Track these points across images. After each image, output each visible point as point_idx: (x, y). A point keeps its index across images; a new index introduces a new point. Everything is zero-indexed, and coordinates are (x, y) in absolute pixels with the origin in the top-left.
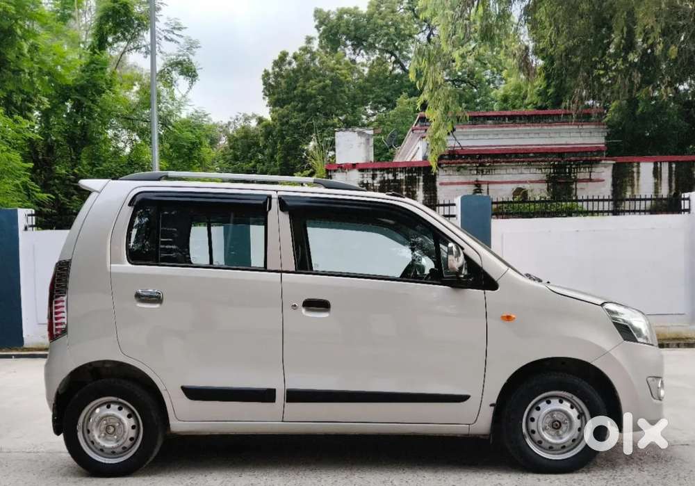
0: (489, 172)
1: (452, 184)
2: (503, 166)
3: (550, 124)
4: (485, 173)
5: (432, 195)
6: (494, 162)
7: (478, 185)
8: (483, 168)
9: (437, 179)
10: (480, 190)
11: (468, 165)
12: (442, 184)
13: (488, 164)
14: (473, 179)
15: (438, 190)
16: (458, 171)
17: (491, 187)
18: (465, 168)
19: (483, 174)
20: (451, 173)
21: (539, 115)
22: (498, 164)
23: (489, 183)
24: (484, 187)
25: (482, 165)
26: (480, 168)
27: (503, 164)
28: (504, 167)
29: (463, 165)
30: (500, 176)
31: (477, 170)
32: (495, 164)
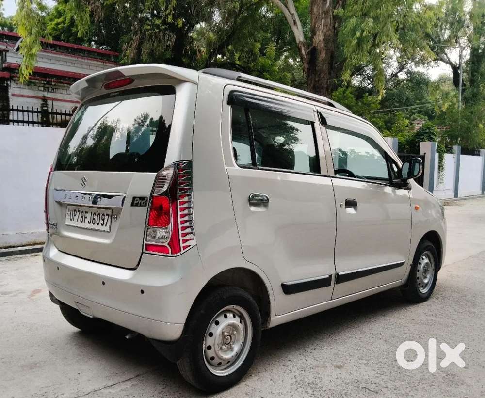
0: (53, 90)
1: (23, 96)
2: (64, 86)
3: (83, 57)
4: (50, 90)
5: (5, 104)
6: (58, 82)
7: (44, 99)
8: (49, 86)
9: (9, 90)
10: (47, 105)
11: (37, 81)
12: (13, 95)
13: (53, 84)
14: (41, 94)
15: (10, 100)
16: (28, 85)
17: (55, 103)
18: (35, 84)
19: (48, 92)
20: (22, 87)
21: (74, 48)
22: (62, 85)
23: (53, 100)
24: (50, 103)
25: (49, 83)
26: (47, 86)
27: (66, 85)
28: (65, 88)
29: (34, 81)
30: (62, 95)
31: (43, 87)
32: (60, 85)
